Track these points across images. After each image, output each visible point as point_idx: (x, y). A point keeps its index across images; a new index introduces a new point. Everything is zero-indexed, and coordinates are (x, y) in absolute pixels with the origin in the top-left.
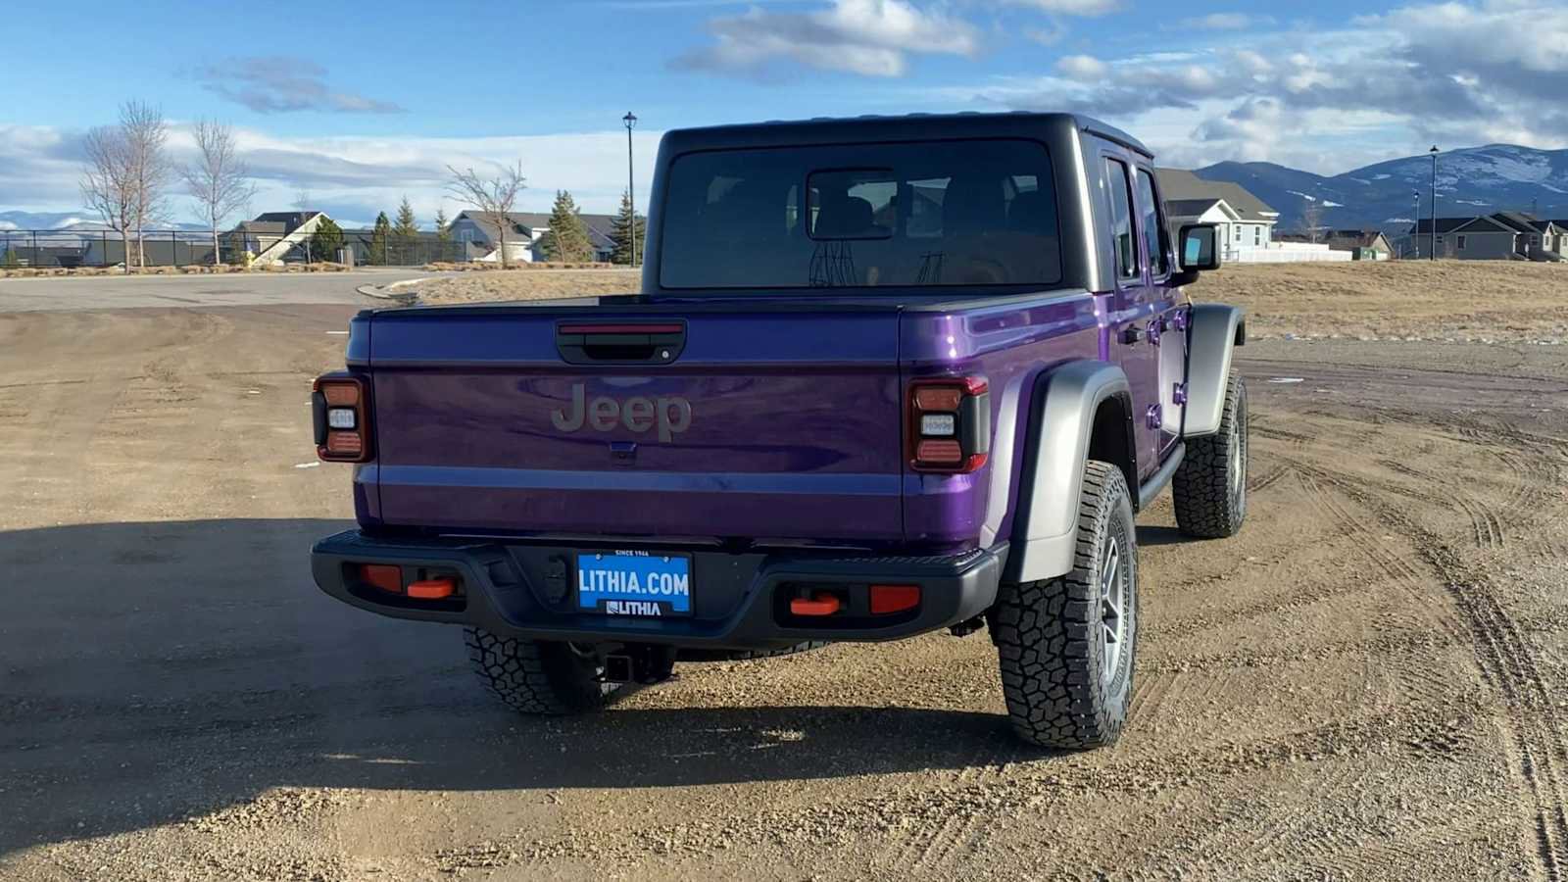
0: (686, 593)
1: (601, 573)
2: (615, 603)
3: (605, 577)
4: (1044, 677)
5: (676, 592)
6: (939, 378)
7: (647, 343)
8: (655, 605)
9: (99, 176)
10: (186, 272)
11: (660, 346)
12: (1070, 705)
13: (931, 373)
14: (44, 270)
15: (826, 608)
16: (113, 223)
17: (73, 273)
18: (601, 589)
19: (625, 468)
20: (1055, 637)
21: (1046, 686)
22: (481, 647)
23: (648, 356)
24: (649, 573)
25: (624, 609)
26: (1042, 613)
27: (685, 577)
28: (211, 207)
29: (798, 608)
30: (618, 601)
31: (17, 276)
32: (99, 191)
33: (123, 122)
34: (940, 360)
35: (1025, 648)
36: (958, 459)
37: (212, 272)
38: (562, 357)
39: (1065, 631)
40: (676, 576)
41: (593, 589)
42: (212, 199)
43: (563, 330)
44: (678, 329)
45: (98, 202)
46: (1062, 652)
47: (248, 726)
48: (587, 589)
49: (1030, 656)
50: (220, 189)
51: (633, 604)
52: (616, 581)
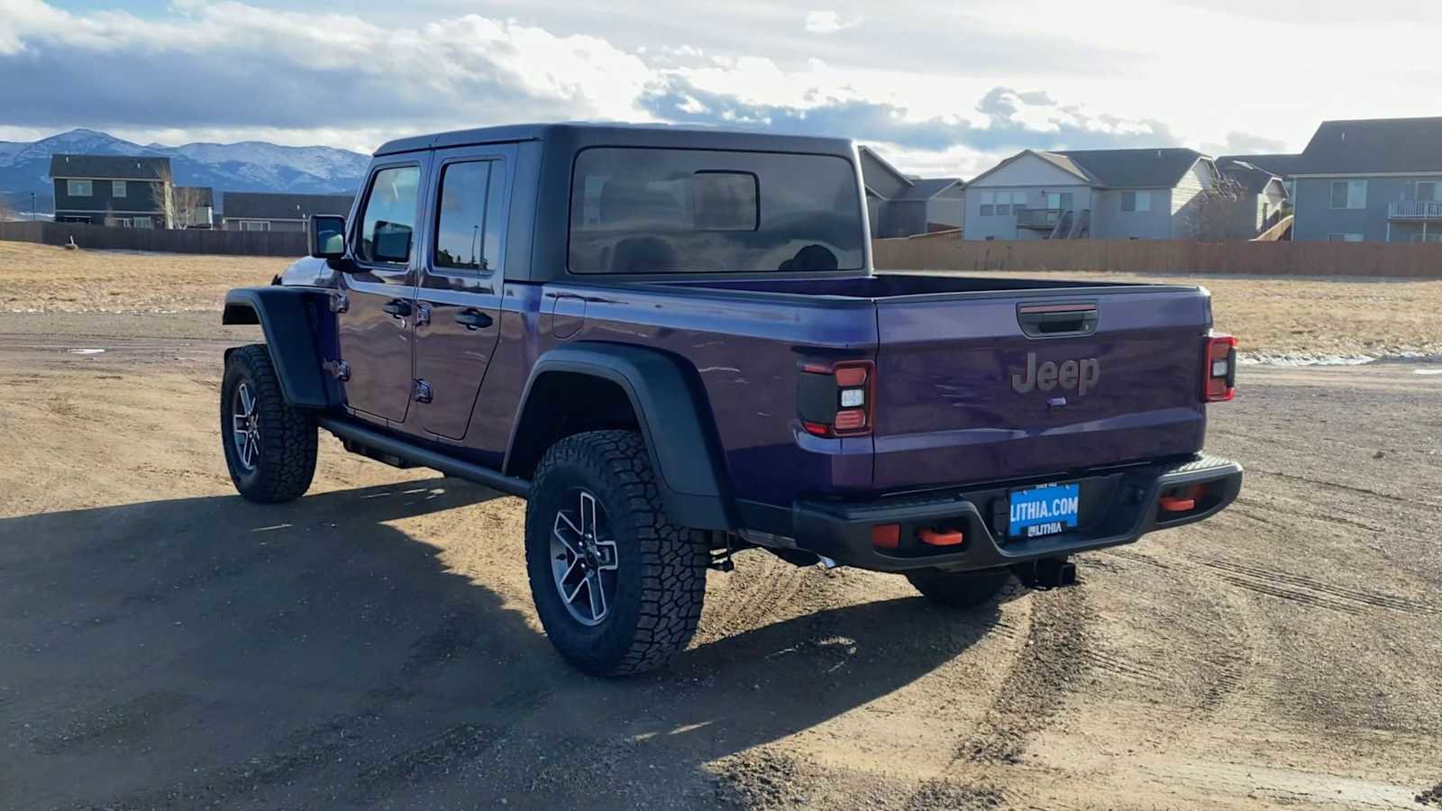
0: (1076, 511)
1: (1024, 505)
2: (1034, 528)
3: (1027, 508)
5: (1070, 512)
8: (1059, 524)
18: (1023, 518)
24: (1054, 500)
25: (1039, 531)
27: (1076, 499)
30: (1035, 525)
40: (1070, 499)
41: (1019, 519)
44: (1092, 306)
48: (1015, 520)
51: (1045, 526)
52: (1033, 510)
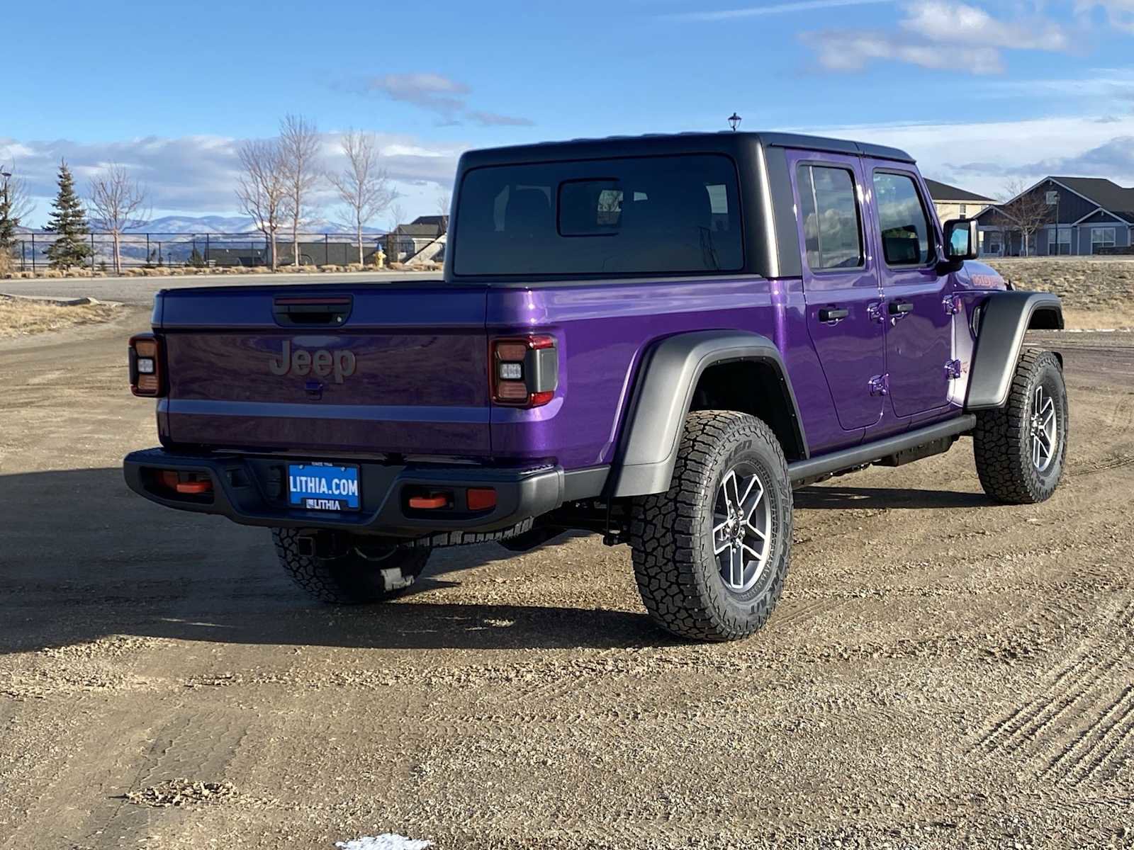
0: (356, 494)
1: (304, 479)
2: (312, 501)
3: (306, 482)
4: (662, 576)
5: (350, 494)
6: (520, 336)
7: (327, 311)
8: (337, 502)
9: (253, 185)
10: (324, 271)
11: (335, 313)
12: (683, 601)
13: (517, 334)
14: (202, 269)
15: (432, 504)
16: (263, 226)
17: (226, 271)
18: (304, 490)
19: (314, 402)
20: (668, 545)
21: (665, 585)
22: (283, 546)
23: (328, 321)
24: (333, 479)
25: (318, 505)
26: (659, 526)
27: (356, 482)
28: (356, 212)
29: (415, 503)
30: (314, 499)
31: (179, 274)
32: (252, 198)
33: (282, 134)
34: (522, 324)
35: (647, 554)
36: (525, 397)
37: (346, 271)
38: (276, 322)
39: (675, 541)
40: (350, 481)
41: (299, 490)
42: (357, 204)
43: (279, 302)
44: (346, 301)
45: (250, 208)
46: (673, 557)
47: (127, 600)
48: (295, 490)
49: (651, 560)
50: (365, 195)
51: (323, 501)
52: (313, 485)
